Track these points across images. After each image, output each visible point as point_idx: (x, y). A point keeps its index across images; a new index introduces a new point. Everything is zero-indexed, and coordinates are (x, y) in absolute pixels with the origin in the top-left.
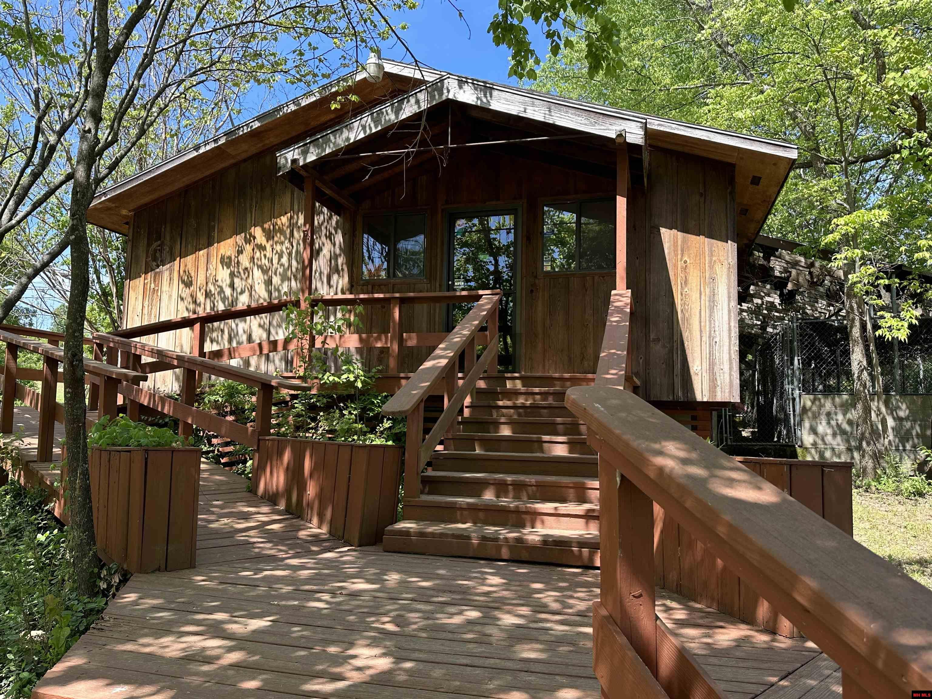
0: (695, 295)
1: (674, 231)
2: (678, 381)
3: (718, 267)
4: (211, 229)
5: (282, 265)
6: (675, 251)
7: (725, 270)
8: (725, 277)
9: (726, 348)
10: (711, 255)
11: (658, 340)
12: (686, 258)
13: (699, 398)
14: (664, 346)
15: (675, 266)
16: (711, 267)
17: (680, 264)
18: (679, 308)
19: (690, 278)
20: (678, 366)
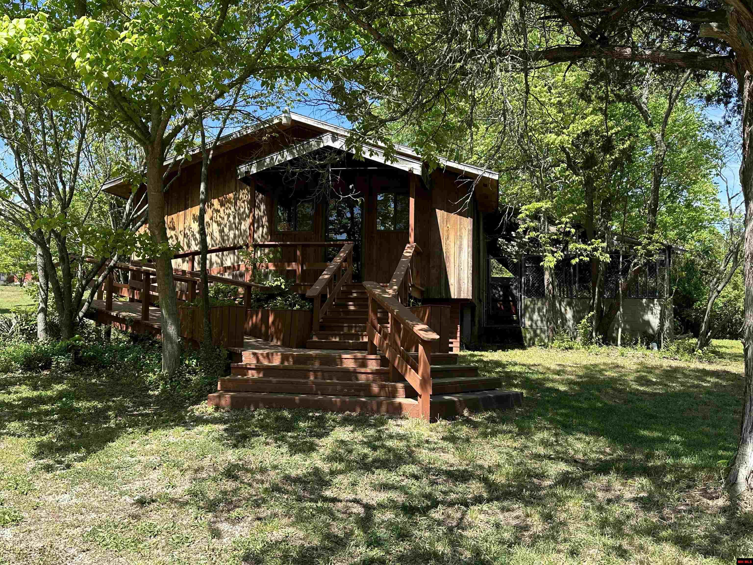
0: (452, 244)
1: (443, 211)
2: (443, 288)
3: (463, 231)
4: (186, 199)
5: (230, 221)
6: (443, 221)
7: (467, 232)
8: (466, 237)
9: (466, 272)
10: (460, 224)
11: (433, 267)
12: (448, 225)
13: (453, 297)
14: (437, 270)
15: (443, 229)
16: (460, 230)
17: (445, 229)
18: (444, 251)
19: (450, 236)
20: (443, 281)
